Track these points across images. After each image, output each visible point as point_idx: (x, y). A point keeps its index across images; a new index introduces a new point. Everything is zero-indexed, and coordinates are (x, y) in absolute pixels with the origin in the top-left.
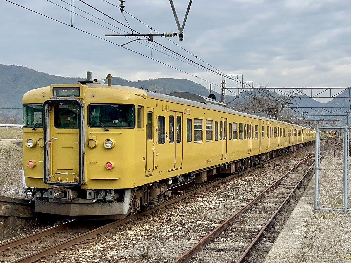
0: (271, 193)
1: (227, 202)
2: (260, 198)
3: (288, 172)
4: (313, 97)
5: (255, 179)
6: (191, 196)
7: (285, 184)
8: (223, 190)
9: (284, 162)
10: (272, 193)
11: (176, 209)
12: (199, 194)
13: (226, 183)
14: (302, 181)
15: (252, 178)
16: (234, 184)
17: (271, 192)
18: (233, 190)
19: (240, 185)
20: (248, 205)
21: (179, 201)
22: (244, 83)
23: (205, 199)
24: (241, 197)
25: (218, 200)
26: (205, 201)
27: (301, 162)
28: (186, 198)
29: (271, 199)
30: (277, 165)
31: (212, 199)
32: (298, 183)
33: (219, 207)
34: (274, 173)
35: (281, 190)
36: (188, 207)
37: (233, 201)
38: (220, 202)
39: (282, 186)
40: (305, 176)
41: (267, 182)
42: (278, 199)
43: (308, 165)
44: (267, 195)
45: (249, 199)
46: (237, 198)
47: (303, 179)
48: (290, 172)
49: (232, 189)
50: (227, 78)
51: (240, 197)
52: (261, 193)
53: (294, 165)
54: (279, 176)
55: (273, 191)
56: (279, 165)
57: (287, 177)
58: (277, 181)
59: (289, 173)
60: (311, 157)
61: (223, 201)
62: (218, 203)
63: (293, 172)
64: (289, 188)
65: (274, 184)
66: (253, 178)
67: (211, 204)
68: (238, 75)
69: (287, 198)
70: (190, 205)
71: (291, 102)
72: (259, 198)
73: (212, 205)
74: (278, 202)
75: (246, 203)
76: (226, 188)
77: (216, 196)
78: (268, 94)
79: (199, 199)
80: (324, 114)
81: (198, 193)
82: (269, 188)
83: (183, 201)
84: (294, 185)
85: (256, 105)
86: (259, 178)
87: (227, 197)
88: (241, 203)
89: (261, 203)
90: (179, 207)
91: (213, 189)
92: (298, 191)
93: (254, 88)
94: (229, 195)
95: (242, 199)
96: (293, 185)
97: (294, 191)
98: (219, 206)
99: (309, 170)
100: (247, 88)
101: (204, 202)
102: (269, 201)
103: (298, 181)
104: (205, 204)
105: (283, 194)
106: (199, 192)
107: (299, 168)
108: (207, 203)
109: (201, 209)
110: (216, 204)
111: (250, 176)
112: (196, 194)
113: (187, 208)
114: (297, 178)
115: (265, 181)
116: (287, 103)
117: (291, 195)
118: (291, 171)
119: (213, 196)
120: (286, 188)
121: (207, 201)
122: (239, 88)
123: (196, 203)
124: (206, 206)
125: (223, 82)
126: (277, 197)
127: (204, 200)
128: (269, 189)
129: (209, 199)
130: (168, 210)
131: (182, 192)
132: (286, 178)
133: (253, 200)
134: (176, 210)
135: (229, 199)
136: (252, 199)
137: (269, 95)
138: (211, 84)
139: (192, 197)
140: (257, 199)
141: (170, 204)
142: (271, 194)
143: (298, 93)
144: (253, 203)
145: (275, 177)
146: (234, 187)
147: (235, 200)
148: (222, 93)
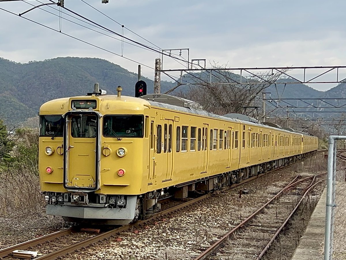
0: (238, 238)
1: (168, 249)
2: (220, 245)
3: (264, 206)
4: (307, 82)
5: (210, 215)
6: (112, 236)
7: (260, 225)
8: (160, 231)
9: (256, 188)
10: (241, 238)
11: (92, 255)
12: (124, 235)
13: (164, 220)
14: (289, 220)
15: (205, 214)
16: (177, 221)
17: (238, 236)
18: (176, 231)
19: (187, 224)
20: (202, 256)
21: (95, 244)
22: (190, 61)
23: (135, 243)
24: (190, 242)
25: (154, 245)
26: (135, 247)
27: (285, 190)
28: (105, 239)
29: (238, 249)
30: (244, 193)
31: (144, 243)
32: (283, 223)
33: (157, 256)
34: (240, 206)
35: (254, 234)
36: (110, 254)
37: (178, 248)
38: (157, 248)
39: (256, 227)
40: (294, 213)
41: (230, 220)
42: (250, 249)
43: (298, 194)
44: (231, 242)
45: (203, 247)
46: (183, 244)
47: (291, 217)
48: (267, 205)
49: (175, 229)
50: (163, 55)
51: (188, 242)
52: (222, 238)
53: (273, 194)
54: (250, 212)
55: (240, 235)
56: (247, 193)
57: (263, 213)
58: (246, 219)
59: (266, 207)
60: (302, 182)
61: (161, 248)
62: (154, 249)
63: (271, 205)
64: (267, 231)
65: (241, 224)
66: (207, 212)
67: (143, 251)
68: (181, 50)
69: (266, 249)
70: (112, 250)
71: (267, 90)
72: (218, 245)
73: (145, 253)
74: (250, 254)
75: (199, 253)
76: (165, 227)
77: (150, 239)
78: (227, 78)
79: (125, 242)
80: (322, 109)
81: (122, 233)
82: (235, 230)
83: (102, 245)
84: (276, 227)
85: (208, 96)
86: (216, 213)
87: (167, 242)
88: (190, 251)
89: (222, 254)
90: (97, 253)
91: (145, 228)
92: (283, 238)
93: (207, 70)
94: (170, 238)
95: (190, 245)
96: (273, 227)
97: (276, 238)
98: (156, 254)
99: (300, 202)
100: (196, 70)
101: (133, 248)
102: (236, 251)
103: (283, 220)
104: (135, 250)
105: (258, 240)
106: (123, 231)
107: (282, 199)
108: (138, 250)
109: (129, 258)
110: (152, 252)
111: (201, 210)
112: (119, 234)
113: (108, 255)
114: (281, 216)
115: (226, 219)
116: (259, 91)
117: (272, 243)
118: (270, 203)
119: (146, 239)
120: (263, 231)
121: (137, 246)
122: (182, 70)
123: (121, 248)
124: (137, 253)
125: (158, 61)
126: (248, 245)
127: (133, 245)
128: (234, 232)
129: (140, 244)
130: (81, 257)
131: (99, 231)
132: (260, 215)
133: (210, 249)
134: (92, 257)
135: (171, 245)
136: (207, 246)
137: (229, 80)
138: (139, 66)
139: (113, 239)
140: (217, 247)
141: (83, 248)
142: (238, 240)
143: (280, 75)
144: (209, 253)
145: (242, 213)
146: (176, 227)
147: (181, 247)
148: (156, 79)
